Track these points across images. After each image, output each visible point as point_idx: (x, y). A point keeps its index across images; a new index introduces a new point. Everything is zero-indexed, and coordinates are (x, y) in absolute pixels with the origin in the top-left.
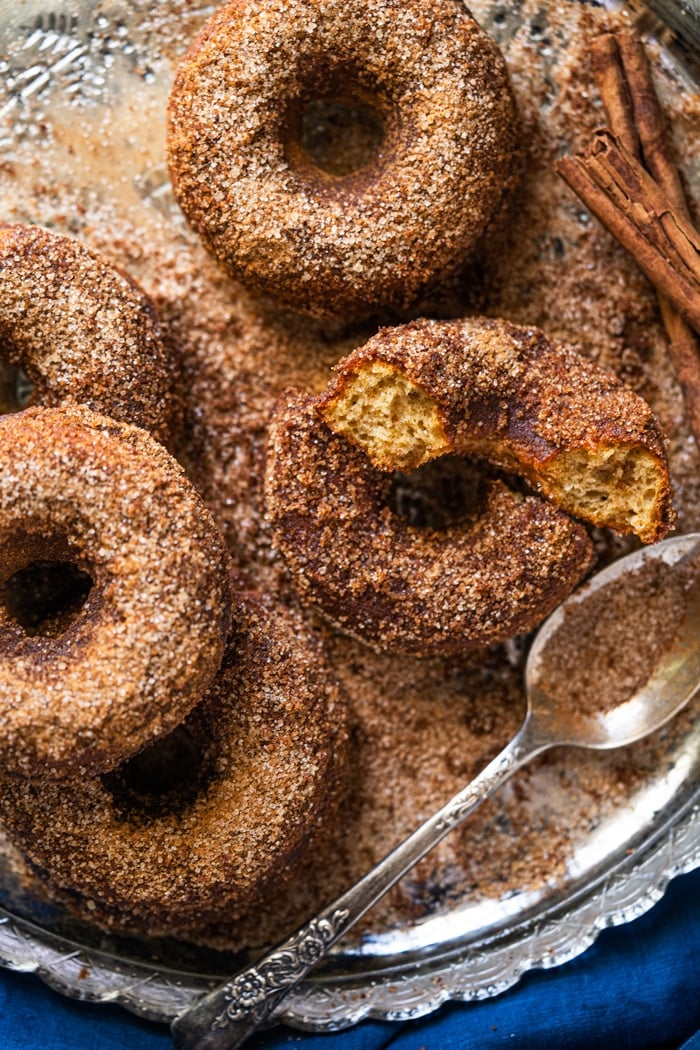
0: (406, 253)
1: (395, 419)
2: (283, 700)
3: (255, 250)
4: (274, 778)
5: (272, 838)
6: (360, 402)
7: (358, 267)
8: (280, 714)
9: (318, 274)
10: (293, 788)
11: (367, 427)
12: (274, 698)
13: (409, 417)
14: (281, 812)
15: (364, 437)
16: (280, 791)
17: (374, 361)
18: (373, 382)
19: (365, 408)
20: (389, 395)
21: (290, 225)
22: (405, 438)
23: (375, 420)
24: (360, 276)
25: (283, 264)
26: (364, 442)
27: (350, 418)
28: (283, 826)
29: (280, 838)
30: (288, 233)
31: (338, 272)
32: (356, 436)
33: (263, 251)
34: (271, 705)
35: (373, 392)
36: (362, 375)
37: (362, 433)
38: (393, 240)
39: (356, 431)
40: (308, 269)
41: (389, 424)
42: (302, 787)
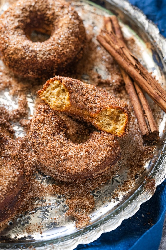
0: (54, 53)
1: (58, 96)
2: (10, 153)
3: (14, 51)
4: (6, 173)
5: (4, 190)
6: (49, 92)
7: (41, 56)
8: (9, 157)
9: (30, 57)
10: (11, 176)
11: (50, 98)
12: (8, 152)
13: (61, 96)
14: (7, 182)
15: (49, 101)
16: (7, 177)
17: (55, 80)
18: (54, 86)
19: (50, 94)
20: (57, 90)
21: (24, 45)
22: (60, 101)
23: (53, 97)
24: (41, 58)
25: (21, 55)
26: (49, 103)
27: (46, 96)
28: (7, 187)
29: (6, 190)
30: (23, 47)
31: (35, 57)
32: (47, 101)
33: (16, 52)
34: (7, 155)
35: (53, 89)
36: (51, 84)
37: (49, 100)
38: (50, 50)
39: (47, 100)
40: (28, 56)
41: (56, 97)
42: (14, 177)
